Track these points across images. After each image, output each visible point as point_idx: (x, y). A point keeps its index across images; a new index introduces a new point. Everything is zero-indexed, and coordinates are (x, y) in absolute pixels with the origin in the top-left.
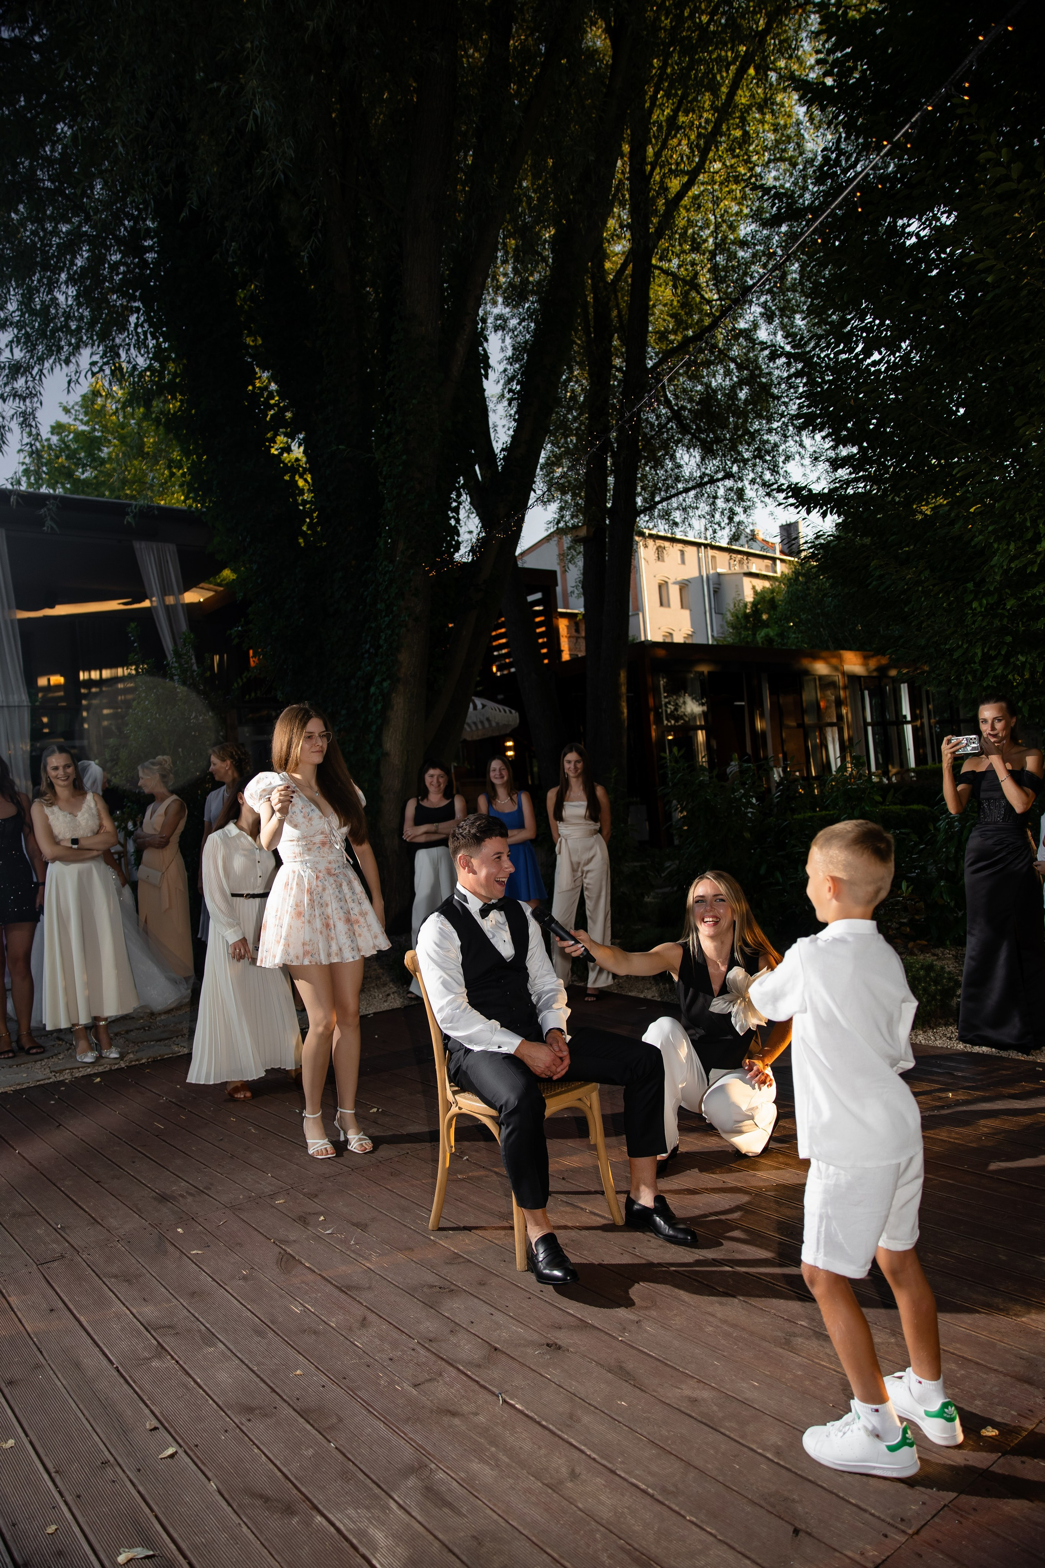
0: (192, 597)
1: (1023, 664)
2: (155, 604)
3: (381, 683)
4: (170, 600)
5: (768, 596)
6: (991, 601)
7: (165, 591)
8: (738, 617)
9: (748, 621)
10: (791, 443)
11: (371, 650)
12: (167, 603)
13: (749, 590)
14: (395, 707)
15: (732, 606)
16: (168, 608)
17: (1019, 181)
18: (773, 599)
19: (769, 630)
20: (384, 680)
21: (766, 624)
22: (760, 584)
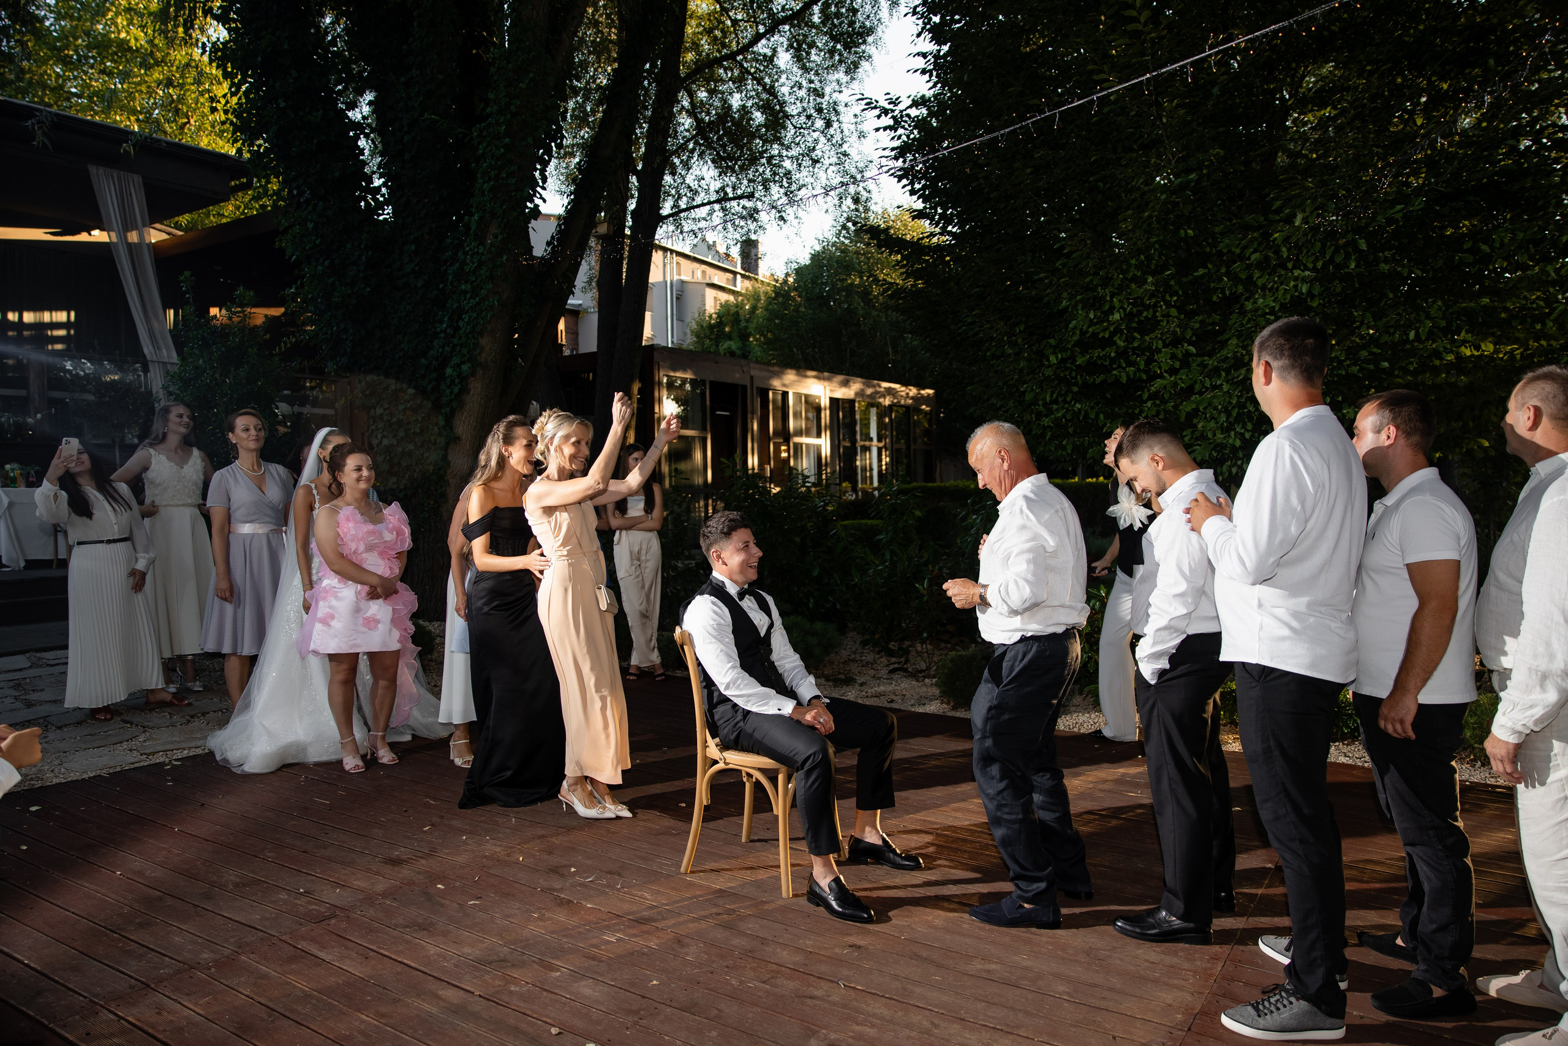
0: (155, 236)
1: (1079, 410)
2: (114, 239)
3: (459, 365)
4: (133, 237)
5: (733, 310)
6: (1064, 356)
7: (128, 225)
8: (702, 327)
9: (712, 332)
10: (805, 173)
11: (449, 331)
12: (130, 240)
13: (712, 303)
14: (472, 392)
15: (696, 315)
16: (130, 246)
17: (1145, 25)
18: (737, 313)
19: (732, 343)
20: (463, 363)
21: (729, 337)
22: (724, 297)
